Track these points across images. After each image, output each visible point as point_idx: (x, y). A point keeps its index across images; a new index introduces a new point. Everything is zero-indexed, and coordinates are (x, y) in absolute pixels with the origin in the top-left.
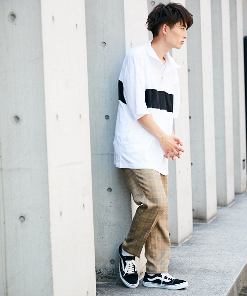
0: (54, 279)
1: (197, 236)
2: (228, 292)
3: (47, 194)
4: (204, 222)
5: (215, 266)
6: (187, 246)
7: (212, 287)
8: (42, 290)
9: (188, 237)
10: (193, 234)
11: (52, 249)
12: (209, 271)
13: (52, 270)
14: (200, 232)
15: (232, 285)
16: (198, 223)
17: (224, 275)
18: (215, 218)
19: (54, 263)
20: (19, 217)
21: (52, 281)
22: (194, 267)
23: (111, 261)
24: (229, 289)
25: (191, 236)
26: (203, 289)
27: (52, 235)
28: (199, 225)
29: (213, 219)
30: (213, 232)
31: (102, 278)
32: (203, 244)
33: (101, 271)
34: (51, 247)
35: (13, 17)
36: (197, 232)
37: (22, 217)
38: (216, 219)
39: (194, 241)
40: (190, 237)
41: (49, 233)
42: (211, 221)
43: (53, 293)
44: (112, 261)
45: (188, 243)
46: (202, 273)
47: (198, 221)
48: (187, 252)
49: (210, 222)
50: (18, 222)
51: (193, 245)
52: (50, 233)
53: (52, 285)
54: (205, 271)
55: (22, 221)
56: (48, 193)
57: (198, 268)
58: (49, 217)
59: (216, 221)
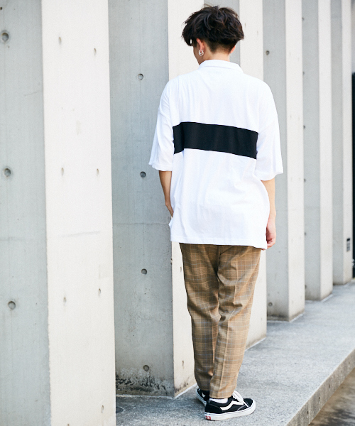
0: (52, 386)
1: (271, 338)
2: (297, 412)
3: (44, 273)
4: (285, 320)
5: (288, 378)
6: (256, 351)
7: (277, 405)
8: (37, 401)
9: (258, 340)
10: (267, 336)
11: (50, 347)
12: (277, 385)
13: (49, 373)
14: (278, 333)
15: (304, 404)
16: (277, 322)
17: (296, 390)
18: (301, 315)
19: (51, 365)
20: (7, 302)
21: (49, 389)
22: (259, 379)
23: (144, 368)
24: (299, 409)
25: (264, 339)
26: (265, 407)
27: (50, 328)
28: (278, 324)
29: (298, 317)
30: (295, 334)
31: (132, 389)
32: (277, 349)
33: (131, 380)
34: (48, 344)
35: (5, 37)
36: (273, 333)
37: (12, 302)
38: (302, 317)
39: (267, 345)
40: (262, 340)
41: (46, 325)
42: (295, 319)
43: (50, 405)
44: (146, 368)
45: (258, 347)
46: (268, 387)
47: (276, 318)
48: (253, 359)
49: (293, 320)
50: (7, 309)
51: (264, 350)
52: (48, 325)
53: (50, 393)
54: (273, 384)
55: (12, 309)
56: (47, 272)
57: (263, 380)
58: (47, 304)
59: (302, 319)
